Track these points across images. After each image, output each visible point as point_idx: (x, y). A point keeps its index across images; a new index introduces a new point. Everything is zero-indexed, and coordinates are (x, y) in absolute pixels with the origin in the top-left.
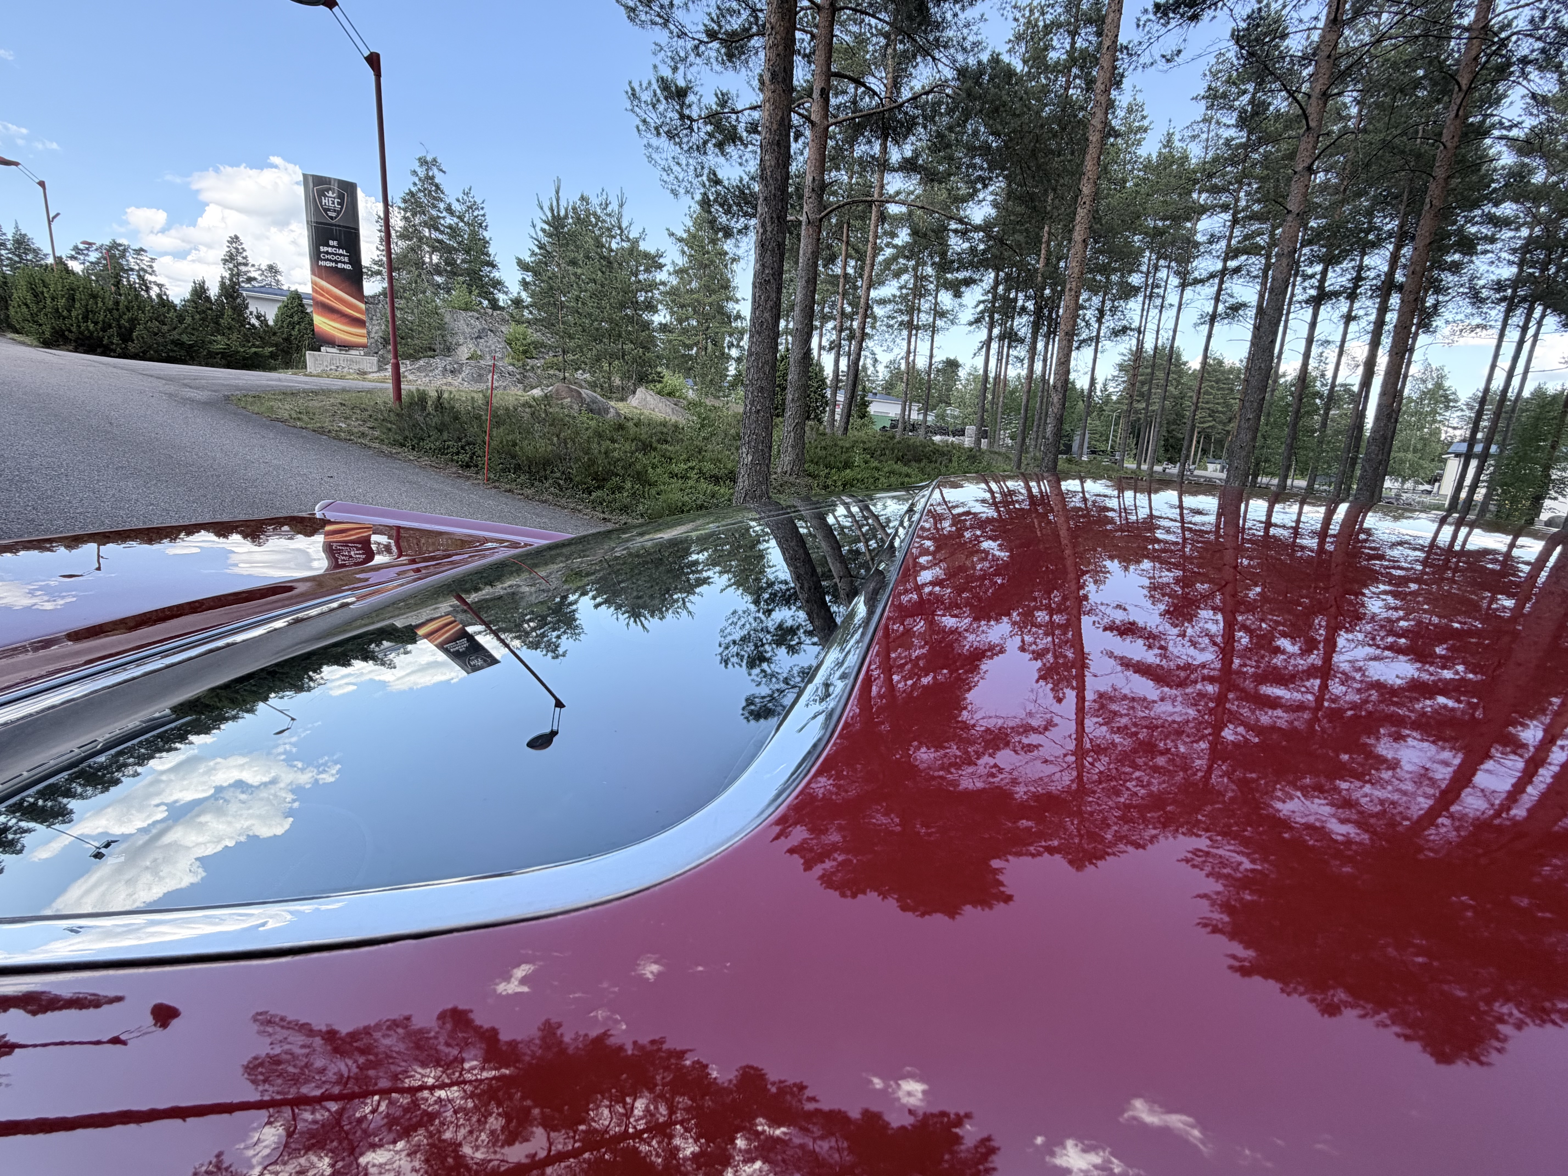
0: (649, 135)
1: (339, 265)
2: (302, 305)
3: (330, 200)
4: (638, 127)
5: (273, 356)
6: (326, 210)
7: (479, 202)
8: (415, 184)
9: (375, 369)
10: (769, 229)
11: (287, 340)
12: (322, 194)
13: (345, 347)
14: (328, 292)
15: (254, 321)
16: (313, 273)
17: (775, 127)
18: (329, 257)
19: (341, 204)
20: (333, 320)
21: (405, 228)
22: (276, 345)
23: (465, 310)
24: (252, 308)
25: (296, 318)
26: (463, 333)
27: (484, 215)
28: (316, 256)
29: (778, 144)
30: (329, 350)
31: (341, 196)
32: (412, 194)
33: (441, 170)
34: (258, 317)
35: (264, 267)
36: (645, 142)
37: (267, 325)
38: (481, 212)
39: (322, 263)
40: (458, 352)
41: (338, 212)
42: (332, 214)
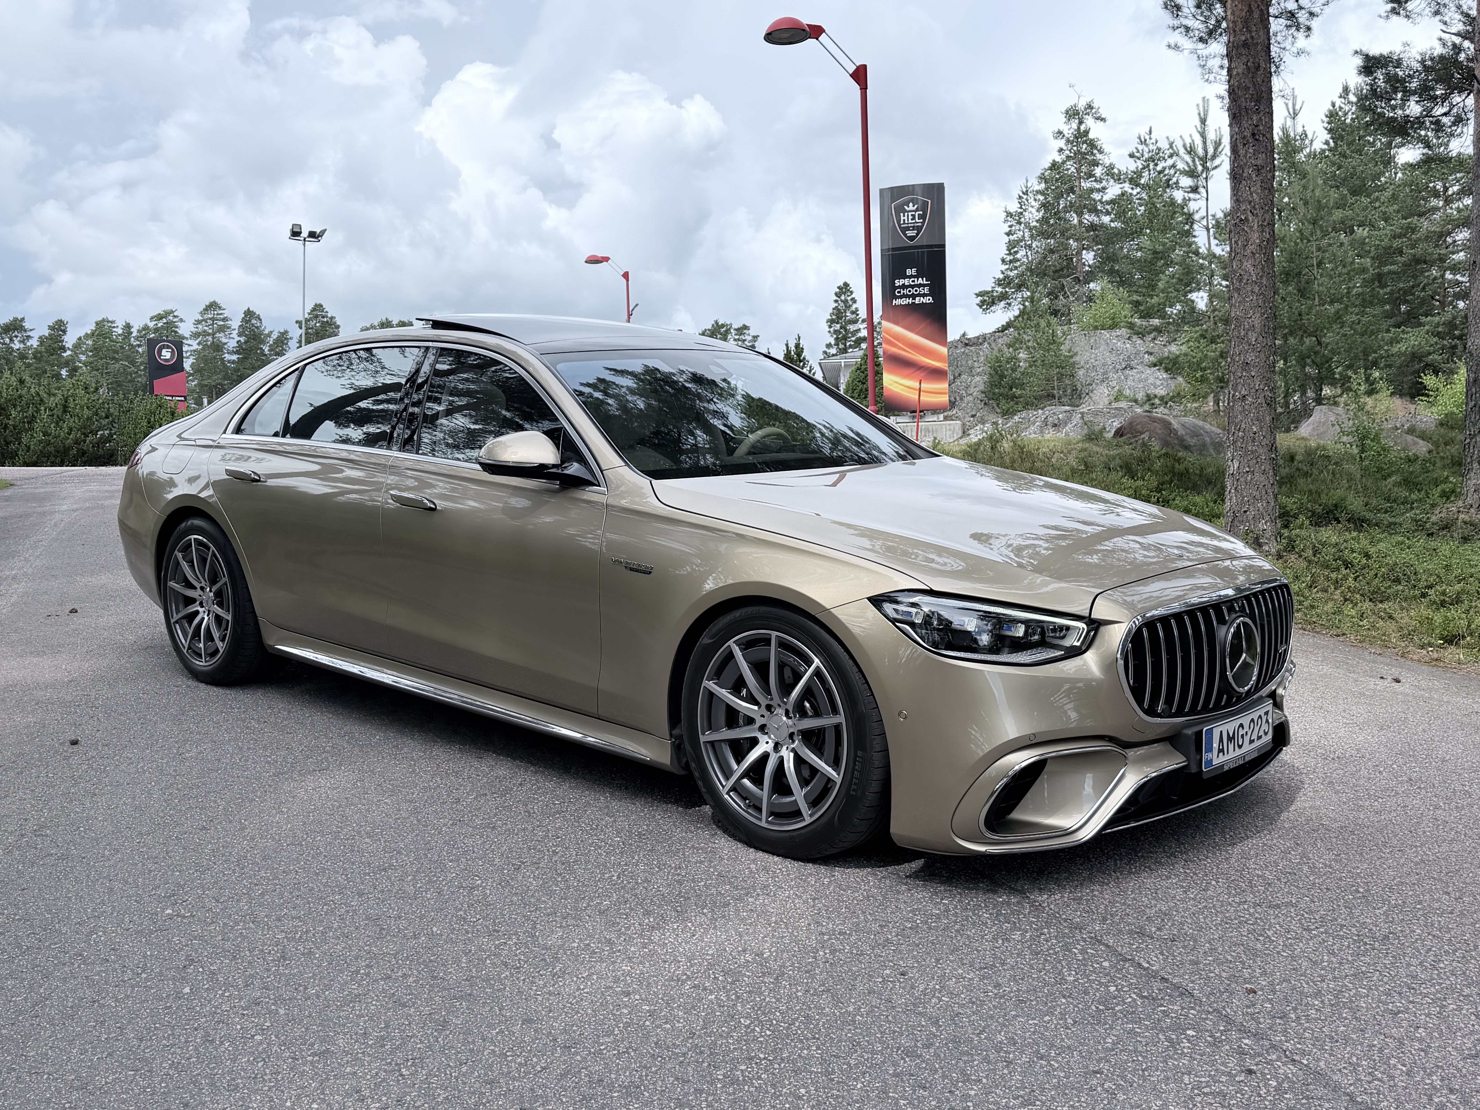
1: (918, 300)
3: (910, 216)
6: (904, 230)
8: (1059, 150)
12: (901, 209)
14: (902, 340)
16: (885, 318)
18: (905, 291)
19: (923, 217)
20: (907, 377)
26: (1103, 365)
28: (892, 294)
31: (924, 207)
32: (1056, 167)
39: (897, 302)
40: (1096, 396)
41: (919, 229)
42: (910, 233)
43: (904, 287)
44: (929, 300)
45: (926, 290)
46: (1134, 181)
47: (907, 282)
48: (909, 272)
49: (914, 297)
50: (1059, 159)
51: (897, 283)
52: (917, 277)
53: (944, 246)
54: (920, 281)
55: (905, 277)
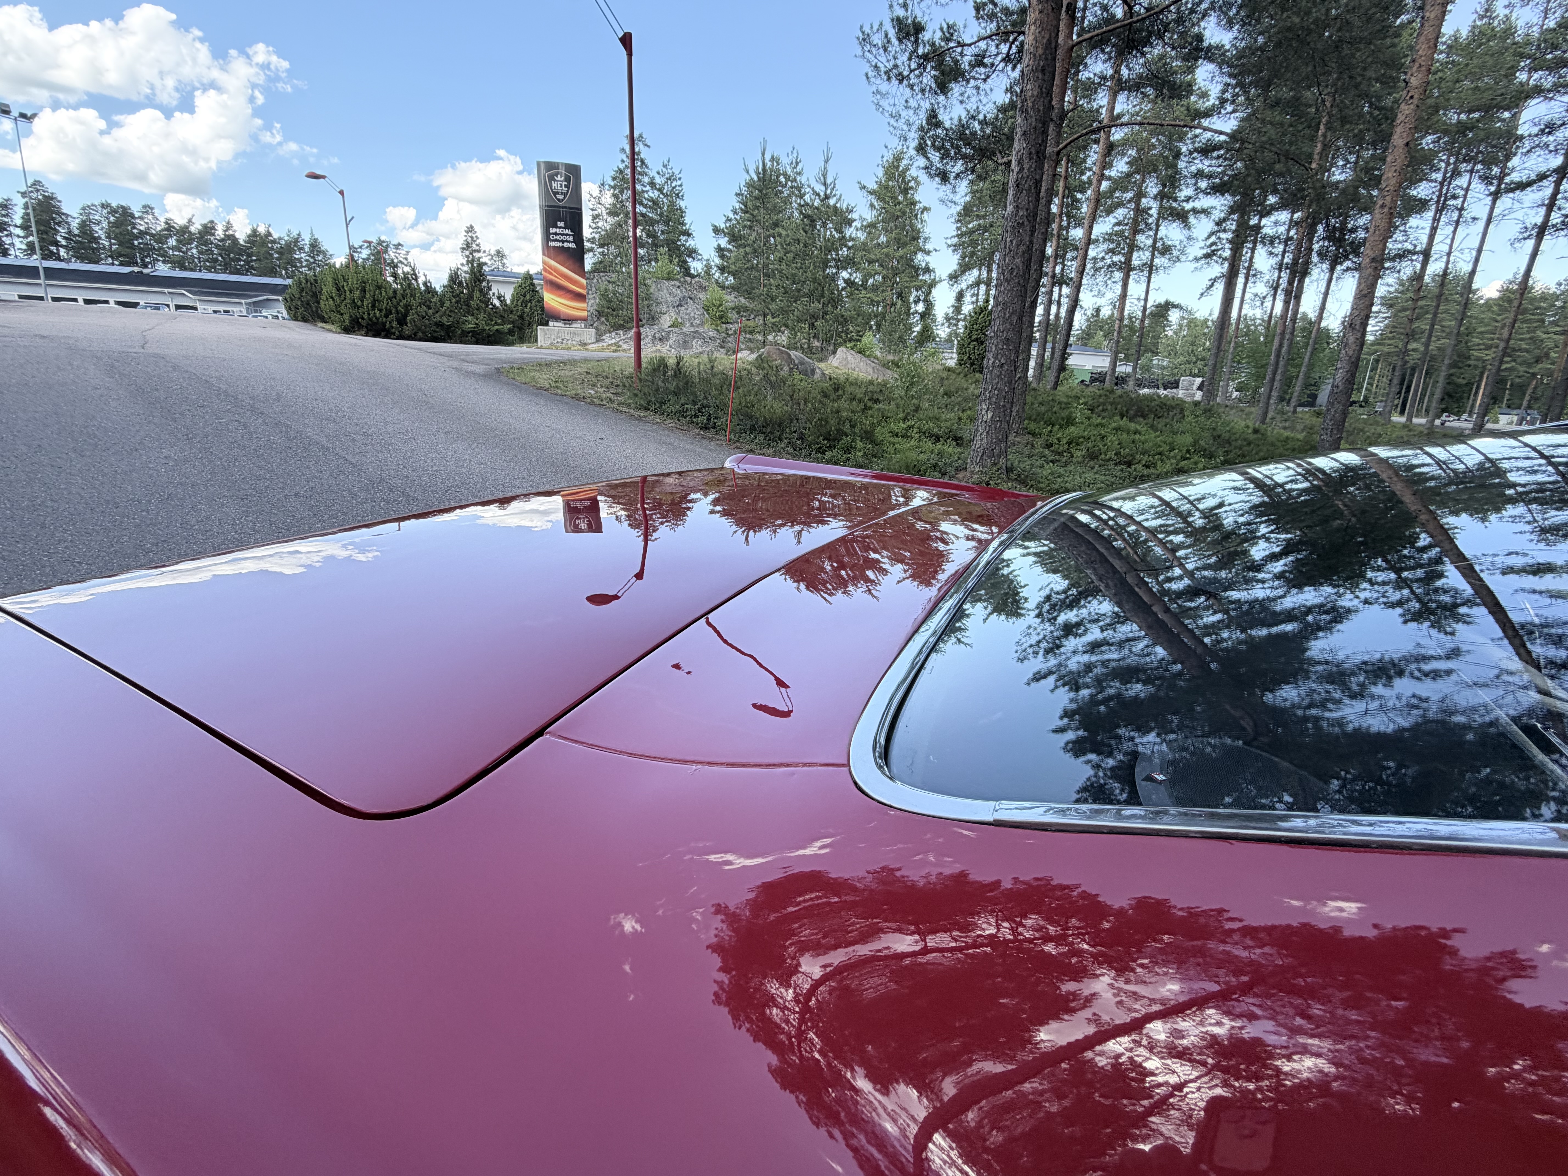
0: (878, 81)
1: (566, 245)
2: (533, 285)
3: (559, 184)
4: (867, 75)
5: (511, 332)
6: (555, 194)
7: (677, 172)
8: (623, 161)
9: (593, 340)
10: (1026, 166)
11: (521, 317)
12: (552, 178)
13: (569, 320)
14: (556, 270)
15: (497, 303)
16: (544, 254)
17: (1040, 51)
18: (557, 237)
19: (567, 186)
20: (560, 296)
21: (614, 205)
22: (513, 322)
23: (668, 279)
24: (494, 290)
25: (528, 297)
26: (666, 302)
27: (681, 185)
28: (547, 237)
29: (1043, 71)
30: (556, 324)
31: (567, 179)
32: (621, 172)
33: (646, 145)
34: (499, 298)
35: (493, 252)
36: (874, 89)
37: (506, 305)
38: (679, 183)
39: (551, 244)
40: (662, 320)
41: (565, 195)
42: (560, 197)
43: (556, 234)
44: (573, 246)
45: (571, 239)
46: (660, 190)
47: (558, 231)
48: (559, 224)
49: (563, 242)
50: (622, 166)
51: (552, 230)
52: (565, 228)
53: (581, 209)
54: (567, 231)
55: (557, 227)
